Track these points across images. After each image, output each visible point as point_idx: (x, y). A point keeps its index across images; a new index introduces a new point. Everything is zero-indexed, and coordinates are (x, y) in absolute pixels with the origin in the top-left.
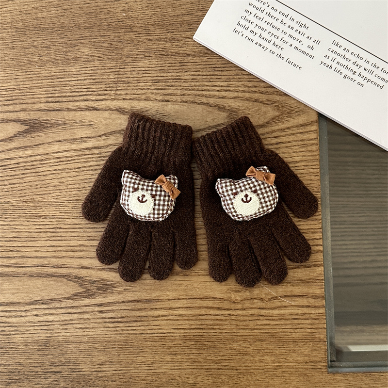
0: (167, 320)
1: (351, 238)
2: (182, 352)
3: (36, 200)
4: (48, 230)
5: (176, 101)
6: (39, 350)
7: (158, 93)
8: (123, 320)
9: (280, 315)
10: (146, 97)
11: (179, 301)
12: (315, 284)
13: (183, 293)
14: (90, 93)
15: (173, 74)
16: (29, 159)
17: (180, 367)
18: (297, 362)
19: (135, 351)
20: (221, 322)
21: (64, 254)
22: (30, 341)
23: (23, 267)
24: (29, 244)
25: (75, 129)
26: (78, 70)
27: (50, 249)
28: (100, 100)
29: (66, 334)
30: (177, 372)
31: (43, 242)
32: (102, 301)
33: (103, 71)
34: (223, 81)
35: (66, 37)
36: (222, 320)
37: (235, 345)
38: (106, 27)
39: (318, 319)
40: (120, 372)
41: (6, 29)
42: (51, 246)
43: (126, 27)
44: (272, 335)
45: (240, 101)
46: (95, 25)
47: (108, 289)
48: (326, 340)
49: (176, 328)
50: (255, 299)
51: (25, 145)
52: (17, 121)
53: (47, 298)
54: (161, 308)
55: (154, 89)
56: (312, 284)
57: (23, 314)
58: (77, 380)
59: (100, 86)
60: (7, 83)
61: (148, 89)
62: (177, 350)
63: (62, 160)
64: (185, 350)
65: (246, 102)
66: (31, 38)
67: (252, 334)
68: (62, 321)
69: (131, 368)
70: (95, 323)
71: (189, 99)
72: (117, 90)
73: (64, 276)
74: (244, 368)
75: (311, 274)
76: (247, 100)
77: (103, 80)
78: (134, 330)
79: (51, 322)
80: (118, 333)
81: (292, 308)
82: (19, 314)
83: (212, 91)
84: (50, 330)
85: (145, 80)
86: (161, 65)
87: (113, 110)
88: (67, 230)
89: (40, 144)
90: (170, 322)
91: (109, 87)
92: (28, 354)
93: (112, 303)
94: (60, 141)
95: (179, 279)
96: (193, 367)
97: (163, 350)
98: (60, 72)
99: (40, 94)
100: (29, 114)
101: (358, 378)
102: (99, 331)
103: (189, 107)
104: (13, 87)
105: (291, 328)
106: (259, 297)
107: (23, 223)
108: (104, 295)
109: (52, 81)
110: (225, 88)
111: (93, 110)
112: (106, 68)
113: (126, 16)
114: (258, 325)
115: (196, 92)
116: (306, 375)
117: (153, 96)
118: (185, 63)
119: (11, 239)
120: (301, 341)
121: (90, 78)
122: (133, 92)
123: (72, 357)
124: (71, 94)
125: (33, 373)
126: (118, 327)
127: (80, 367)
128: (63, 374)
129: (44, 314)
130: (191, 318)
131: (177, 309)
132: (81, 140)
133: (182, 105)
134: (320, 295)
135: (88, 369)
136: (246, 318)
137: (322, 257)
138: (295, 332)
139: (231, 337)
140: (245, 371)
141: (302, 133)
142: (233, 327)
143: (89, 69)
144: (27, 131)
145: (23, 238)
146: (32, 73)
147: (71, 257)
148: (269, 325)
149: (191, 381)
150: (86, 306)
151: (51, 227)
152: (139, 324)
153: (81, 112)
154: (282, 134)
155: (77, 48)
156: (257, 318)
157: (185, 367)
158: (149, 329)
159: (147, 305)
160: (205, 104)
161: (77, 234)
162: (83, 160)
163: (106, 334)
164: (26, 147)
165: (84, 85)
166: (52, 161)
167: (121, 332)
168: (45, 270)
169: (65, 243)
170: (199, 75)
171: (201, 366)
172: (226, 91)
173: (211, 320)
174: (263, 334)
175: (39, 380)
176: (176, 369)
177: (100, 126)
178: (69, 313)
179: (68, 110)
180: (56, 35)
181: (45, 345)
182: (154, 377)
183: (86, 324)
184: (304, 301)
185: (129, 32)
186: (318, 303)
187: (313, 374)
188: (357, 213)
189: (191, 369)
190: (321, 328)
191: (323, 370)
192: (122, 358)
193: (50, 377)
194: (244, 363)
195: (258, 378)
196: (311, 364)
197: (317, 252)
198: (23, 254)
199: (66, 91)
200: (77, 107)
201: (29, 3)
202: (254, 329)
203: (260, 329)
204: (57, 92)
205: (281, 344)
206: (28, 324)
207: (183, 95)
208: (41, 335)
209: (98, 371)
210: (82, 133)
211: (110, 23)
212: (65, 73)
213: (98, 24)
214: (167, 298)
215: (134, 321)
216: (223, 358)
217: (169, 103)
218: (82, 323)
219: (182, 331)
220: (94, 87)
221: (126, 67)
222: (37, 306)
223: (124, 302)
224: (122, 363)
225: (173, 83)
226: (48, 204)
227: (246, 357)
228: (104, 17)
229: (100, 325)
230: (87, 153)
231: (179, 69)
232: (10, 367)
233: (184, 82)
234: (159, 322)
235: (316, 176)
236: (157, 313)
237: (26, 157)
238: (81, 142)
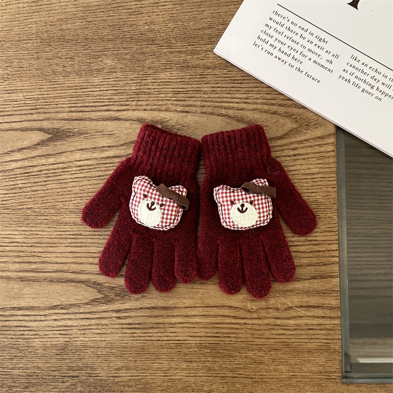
0: (183, 327)
1: (365, 250)
2: (198, 360)
3: (58, 207)
4: (68, 236)
5: (196, 112)
6: (58, 354)
7: (178, 105)
8: (141, 326)
9: (295, 325)
10: (167, 108)
11: (196, 309)
12: (331, 295)
13: (200, 301)
14: (112, 103)
15: (193, 86)
16: (51, 167)
17: (195, 375)
18: (311, 372)
19: (151, 357)
20: (236, 331)
21: (83, 260)
22: (48, 346)
23: (43, 272)
24: (51, 249)
25: (96, 138)
26: (101, 81)
27: (70, 255)
28: (121, 111)
29: (84, 339)
30: (192, 379)
31: (64, 248)
32: (120, 307)
33: (125, 82)
34: (242, 94)
35: (90, 48)
36: (238, 329)
37: (250, 354)
38: (128, 40)
39: (333, 330)
40: (136, 378)
41: (32, 40)
42: (71, 252)
43: (148, 40)
44: (287, 345)
45: (258, 113)
46: (118, 37)
47: (126, 296)
48: (341, 351)
49: (192, 335)
50: (270, 308)
51: (48, 153)
52: (40, 130)
53: (66, 303)
54: (178, 316)
55: (175, 100)
56: (328, 295)
57: (43, 318)
58: (94, 385)
59: (122, 97)
60: (31, 92)
61: (169, 100)
62: (193, 357)
63: (83, 168)
64: (201, 357)
65: (264, 114)
66: (55, 49)
67: (267, 343)
68: (81, 326)
69: (147, 374)
70: (113, 329)
71: (209, 110)
72: (139, 101)
73: (83, 282)
74: (259, 377)
75: (327, 285)
76: (265, 112)
77: (125, 91)
78: (151, 336)
79: (69, 326)
80: (135, 339)
81: (308, 319)
82: (39, 318)
83: (231, 102)
84: (68, 334)
85: (165, 91)
86: (182, 77)
87: (134, 120)
88: (87, 237)
89: (63, 152)
90: (186, 330)
91: (131, 98)
92: (46, 358)
93: (130, 309)
94: (82, 150)
95: (196, 287)
96: (209, 375)
97: (179, 357)
98: (83, 83)
99: (64, 104)
100: (53, 123)
101: (372, 389)
102: (117, 337)
103: (209, 118)
104: (38, 96)
105: (306, 339)
106: (274, 306)
107: (44, 229)
108: (122, 302)
109: (76, 91)
110: (244, 100)
111: (115, 120)
112: (128, 79)
113: (149, 29)
114: (272, 334)
115: (215, 104)
116: (320, 385)
117: (174, 107)
118: (205, 75)
119: (33, 244)
120: (316, 351)
121: (112, 88)
122: (154, 102)
123: (89, 361)
124: (93, 104)
125: (51, 377)
126: (135, 333)
127: (97, 372)
128: (80, 378)
129: (62, 319)
130: (207, 326)
131: (193, 317)
132: (103, 149)
133: (202, 116)
134: (336, 306)
135: (105, 375)
136: (261, 327)
137: (338, 269)
138: (310, 343)
139: (247, 345)
140: (260, 380)
141: (319, 145)
142: (248, 336)
143: (111, 80)
144: (50, 140)
145: (45, 244)
146: (56, 83)
147: (90, 264)
148: (284, 334)
149: (206, 389)
150: (104, 312)
151: (71, 233)
152: (156, 330)
153: (103, 121)
154: (300, 146)
155: (100, 59)
156: (272, 327)
157: (200, 374)
158: (166, 336)
159: (164, 312)
160: (224, 116)
161: (96, 241)
162: (103, 169)
163: (123, 340)
164: (48, 155)
165: (106, 96)
166: (74, 169)
167: (138, 338)
168: (65, 275)
169: (84, 250)
170: (219, 87)
171: (216, 374)
172: (245, 103)
173: (227, 328)
174: (279, 344)
175: (57, 384)
176: (192, 376)
177: (121, 135)
178: (88, 319)
179: (91, 120)
180: (80, 47)
181: (63, 349)
182: (170, 384)
183: (104, 330)
184: (320, 312)
185: (151, 44)
186: (333, 314)
187: (328, 384)
188: (372, 226)
189: (206, 376)
190: (336, 339)
191: (337, 381)
192: (138, 364)
193: (67, 381)
194: (259, 372)
195: (272, 387)
196: (325, 374)
197: (333, 264)
198: (44, 260)
199: (89, 101)
200: (99, 117)
201: (54, 15)
202: (269, 338)
203: (275, 339)
204: (80, 102)
205: (296, 354)
206: (47, 329)
207: (203, 106)
208: (60, 339)
209: (115, 377)
210: (103, 142)
211: (133, 36)
212: (88, 84)
213: (121, 36)
214: (183, 306)
215: (151, 328)
216: (238, 366)
217: (189, 114)
218: (100, 329)
219: (198, 339)
220: (116, 97)
221: (147, 78)
222: (57, 311)
223: (141, 308)
224: (138, 369)
225: (193, 95)
226: (69, 211)
227: (261, 366)
228: (127, 30)
229: (117, 331)
230: (108, 162)
231: (200, 81)
232: (28, 371)
233: (204, 93)
234: (176, 329)
235: (333, 188)
236: (173, 320)
237: (48, 164)
238: (103, 151)
